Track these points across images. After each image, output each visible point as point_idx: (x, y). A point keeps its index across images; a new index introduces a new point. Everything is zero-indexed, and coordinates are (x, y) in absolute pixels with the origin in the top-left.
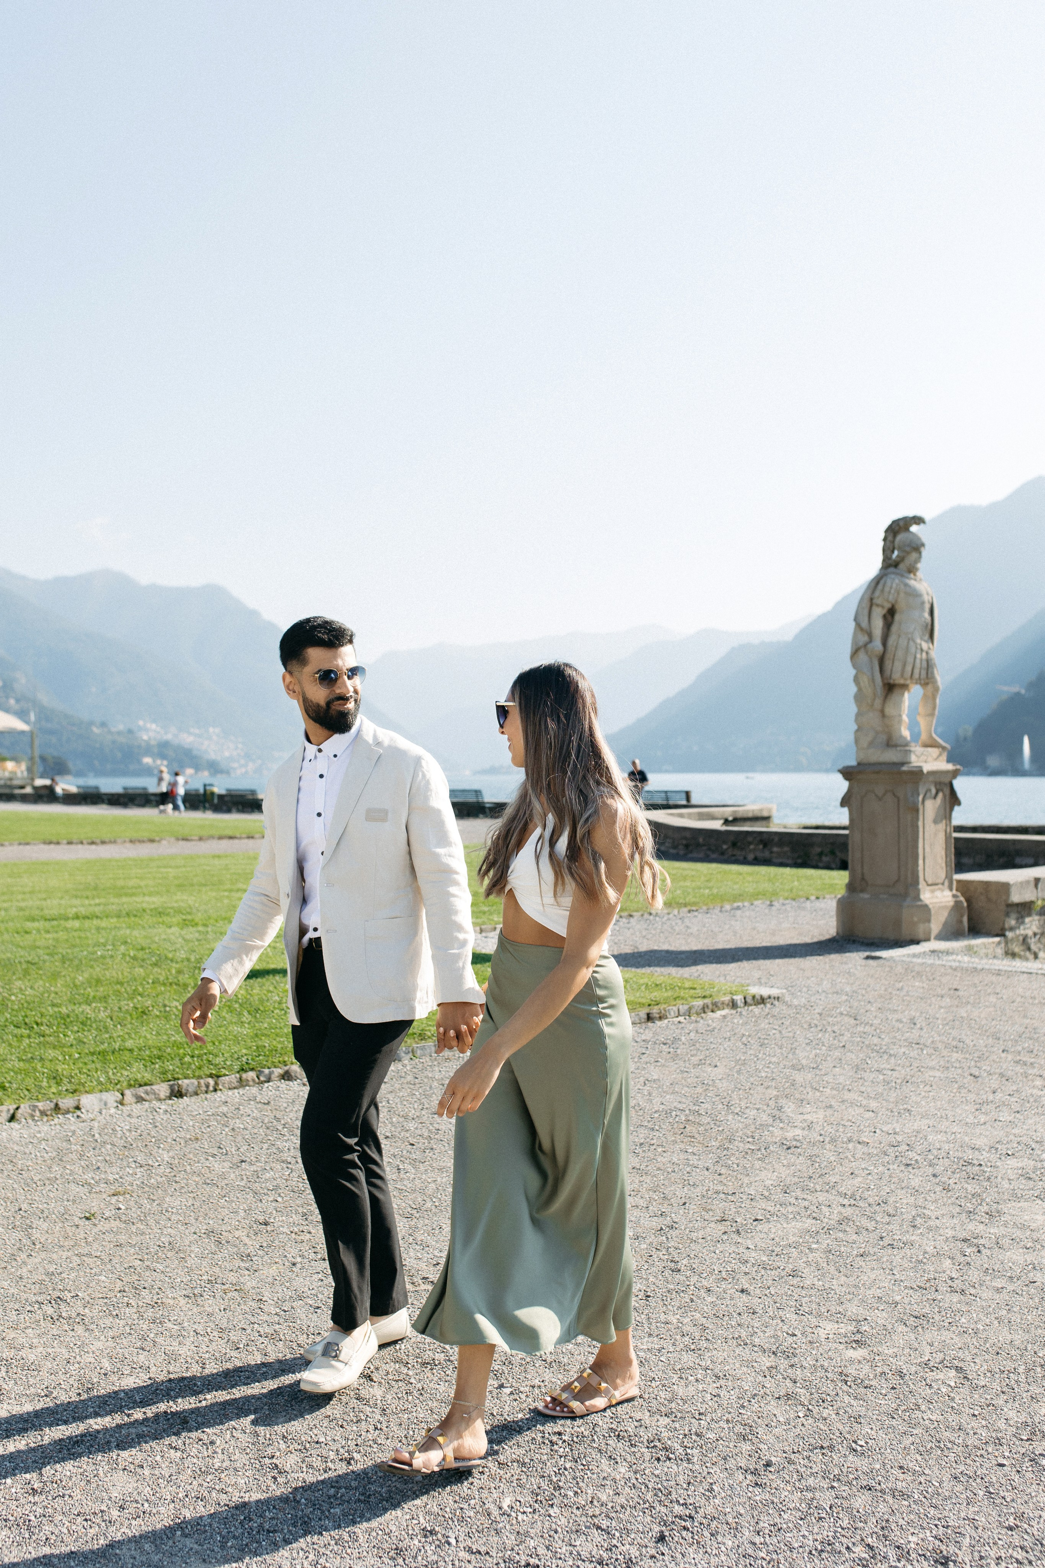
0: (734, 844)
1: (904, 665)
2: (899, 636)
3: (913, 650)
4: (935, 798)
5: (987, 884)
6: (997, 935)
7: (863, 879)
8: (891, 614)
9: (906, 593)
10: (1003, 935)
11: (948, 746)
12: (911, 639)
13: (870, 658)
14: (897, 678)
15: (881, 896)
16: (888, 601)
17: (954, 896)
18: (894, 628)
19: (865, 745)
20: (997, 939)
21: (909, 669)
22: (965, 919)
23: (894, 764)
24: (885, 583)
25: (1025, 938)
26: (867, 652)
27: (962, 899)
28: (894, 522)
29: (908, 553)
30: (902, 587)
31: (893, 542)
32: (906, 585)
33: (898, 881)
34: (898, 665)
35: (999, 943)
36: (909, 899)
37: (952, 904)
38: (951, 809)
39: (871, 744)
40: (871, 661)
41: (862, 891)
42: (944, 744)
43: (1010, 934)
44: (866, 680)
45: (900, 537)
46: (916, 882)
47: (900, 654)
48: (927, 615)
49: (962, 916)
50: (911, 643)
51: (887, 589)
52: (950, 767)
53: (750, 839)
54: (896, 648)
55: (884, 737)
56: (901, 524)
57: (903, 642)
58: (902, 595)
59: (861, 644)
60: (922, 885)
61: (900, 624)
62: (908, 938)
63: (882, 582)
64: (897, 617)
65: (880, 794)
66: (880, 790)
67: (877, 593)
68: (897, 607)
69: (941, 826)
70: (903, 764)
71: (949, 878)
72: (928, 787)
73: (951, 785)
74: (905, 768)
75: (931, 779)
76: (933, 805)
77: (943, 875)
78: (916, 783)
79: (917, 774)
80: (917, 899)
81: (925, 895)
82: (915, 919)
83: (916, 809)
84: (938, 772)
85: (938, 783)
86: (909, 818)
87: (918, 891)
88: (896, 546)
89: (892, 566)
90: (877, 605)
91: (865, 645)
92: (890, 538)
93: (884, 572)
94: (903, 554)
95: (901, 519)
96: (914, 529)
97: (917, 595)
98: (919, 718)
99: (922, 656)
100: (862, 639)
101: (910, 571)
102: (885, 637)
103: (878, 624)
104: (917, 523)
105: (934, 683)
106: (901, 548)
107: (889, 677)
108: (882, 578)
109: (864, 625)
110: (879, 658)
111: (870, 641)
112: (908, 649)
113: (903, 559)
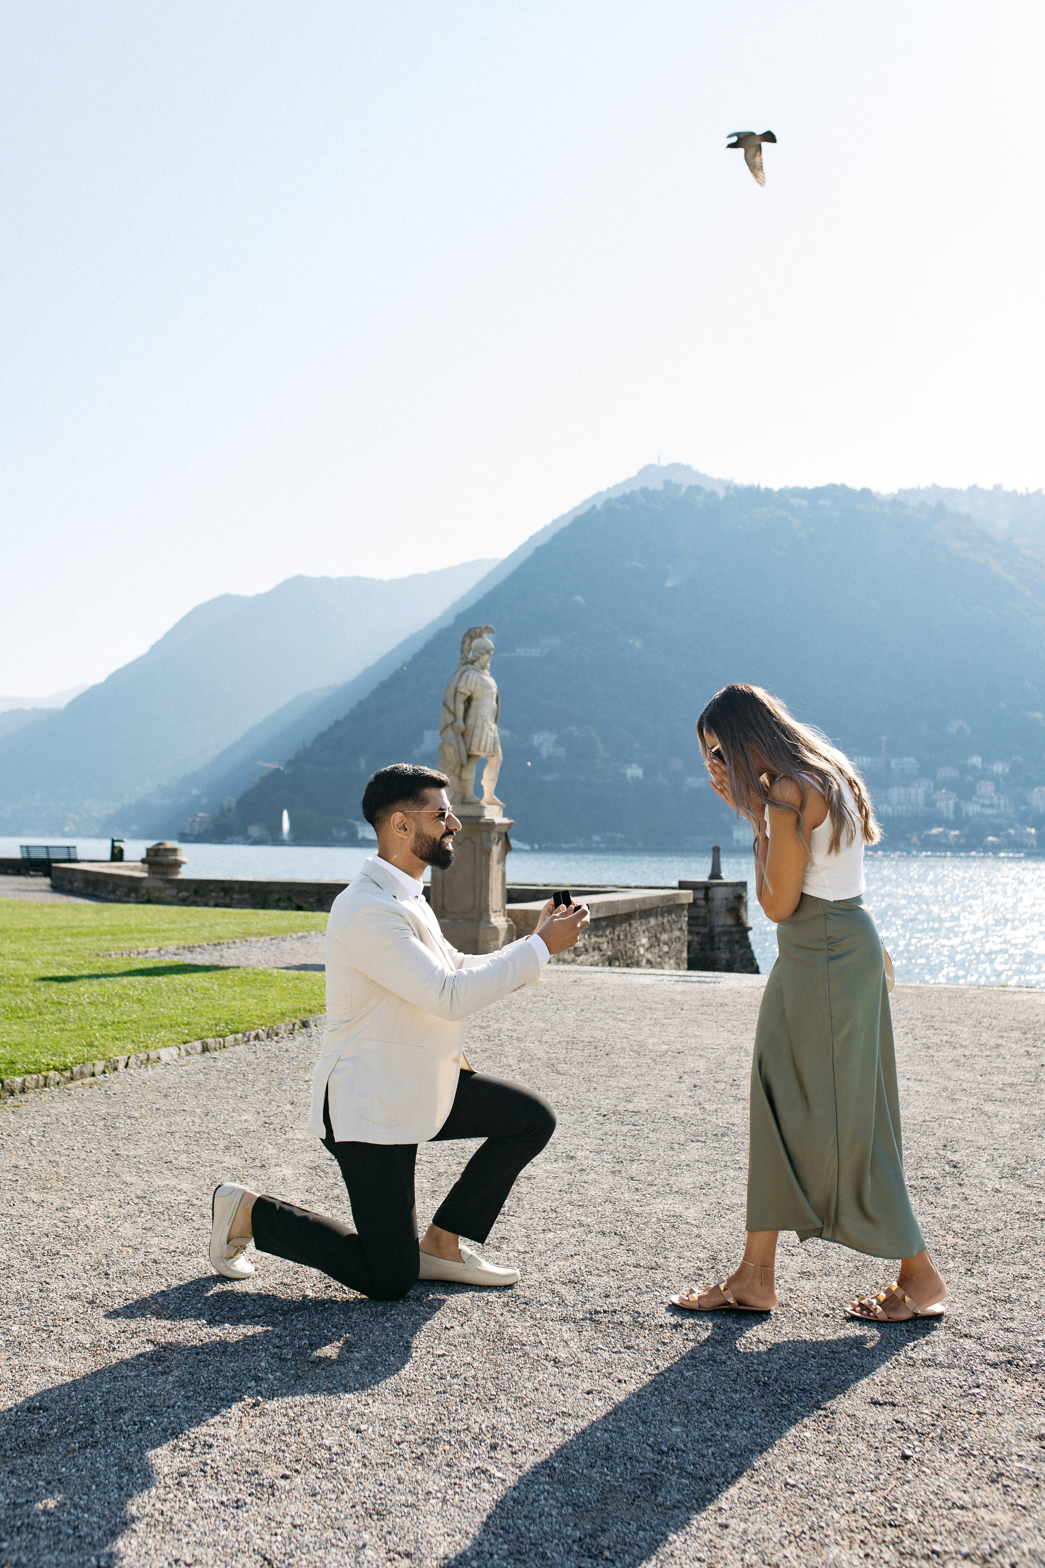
0: (196, 892)
1: (480, 741)
2: (476, 718)
3: (486, 729)
4: (497, 844)
5: (526, 912)
7: (443, 907)
8: (469, 701)
9: (482, 686)
11: (506, 805)
12: (485, 721)
13: (456, 733)
14: (474, 751)
15: (459, 921)
16: (470, 691)
17: (507, 921)
18: (472, 711)
21: (483, 743)
23: (471, 817)
24: (468, 677)
26: (454, 729)
27: (512, 923)
28: (470, 630)
29: (483, 654)
30: (480, 681)
31: (470, 645)
32: (482, 679)
33: (473, 908)
34: (476, 740)
36: (483, 924)
37: (506, 926)
38: (506, 854)
40: (457, 736)
42: (502, 803)
44: (451, 750)
45: (476, 642)
46: (487, 910)
47: (477, 732)
48: (494, 703)
50: (485, 724)
51: (469, 681)
52: (506, 821)
53: (211, 887)
54: (474, 727)
55: (459, 796)
56: (478, 631)
57: (479, 723)
58: (479, 687)
59: (449, 722)
60: (491, 912)
61: (477, 708)
63: (465, 675)
64: (474, 704)
67: (462, 684)
68: (474, 696)
69: (500, 866)
70: (481, 817)
71: (504, 907)
72: (494, 836)
73: (506, 835)
74: (482, 820)
75: (497, 829)
76: (496, 850)
77: (500, 905)
78: (489, 832)
79: (491, 825)
80: (489, 922)
81: (493, 920)
82: (488, 938)
83: (488, 853)
84: (500, 825)
85: (499, 833)
86: (484, 858)
87: (489, 917)
88: (470, 649)
89: (468, 663)
90: (461, 693)
91: (452, 724)
92: (468, 642)
93: (464, 667)
94: (478, 655)
95: (476, 628)
96: (485, 635)
97: (489, 687)
98: (483, 782)
99: (491, 734)
100: (450, 718)
101: (483, 668)
102: (465, 718)
103: (461, 708)
104: (488, 632)
105: (498, 755)
106: (475, 650)
107: (468, 749)
108: (464, 672)
109: (452, 707)
110: (463, 734)
111: (455, 721)
112: (483, 728)
113: (478, 659)
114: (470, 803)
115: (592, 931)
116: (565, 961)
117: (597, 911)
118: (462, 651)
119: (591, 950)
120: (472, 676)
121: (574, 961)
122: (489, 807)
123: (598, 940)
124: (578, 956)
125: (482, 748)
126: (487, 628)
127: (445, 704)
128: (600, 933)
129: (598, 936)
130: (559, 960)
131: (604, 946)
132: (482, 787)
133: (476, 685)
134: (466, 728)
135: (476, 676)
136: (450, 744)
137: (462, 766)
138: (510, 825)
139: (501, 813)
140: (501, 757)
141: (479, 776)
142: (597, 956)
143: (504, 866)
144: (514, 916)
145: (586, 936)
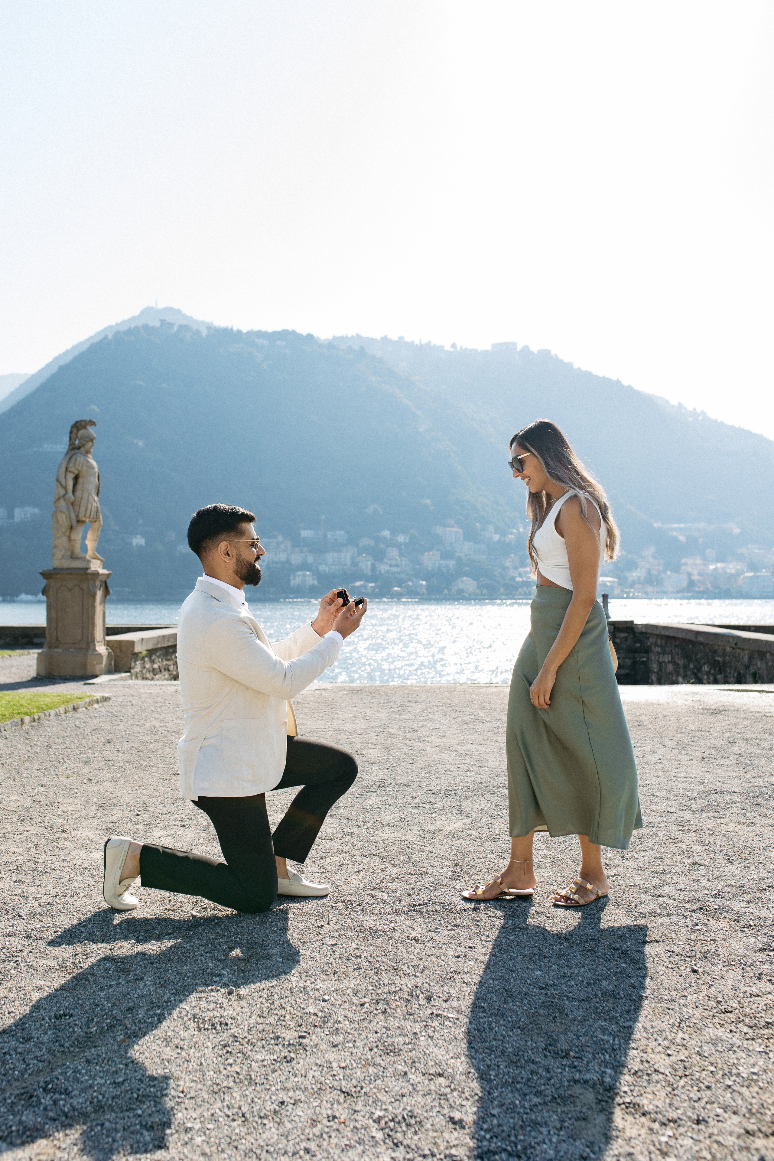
1: (86, 510)
2: (83, 491)
3: (91, 501)
4: (100, 590)
5: (120, 642)
6: (126, 672)
7: (57, 640)
8: (76, 479)
9: (87, 466)
10: (130, 672)
11: (104, 560)
12: (89, 494)
13: (67, 503)
14: (82, 517)
15: (70, 650)
16: (78, 470)
17: (107, 649)
18: (79, 486)
19: (60, 557)
20: (128, 674)
21: (88, 511)
22: (113, 663)
24: (76, 460)
25: (137, 673)
26: (65, 500)
27: (110, 650)
28: (77, 423)
29: (87, 442)
30: (85, 463)
31: (77, 434)
32: (87, 461)
33: (82, 640)
34: (83, 509)
35: (129, 676)
36: (90, 651)
37: (107, 654)
38: (105, 597)
39: (63, 557)
40: (67, 505)
41: (56, 647)
42: (101, 558)
43: (132, 671)
44: (64, 516)
45: (81, 432)
46: (94, 640)
47: (84, 502)
48: (97, 480)
49: (111, 660)
50: (90, 496)
51: (77, 462)
52: (105, 572)
54: (81, 499)
55: (69, 553)
57: (85, 495)
58: (85, 467)
59: (61, 494)
60: (96, 643)
61: (83, 484)
62: (90, 674)
63: (74, 458)
64: (80, 480)
65: (70, 588)
66: (70, 585)
67: (71, 465)
68: (81, 475)
69: (102, 607)
70: (87, 569)
71: (104, 638)
72: (98, 583)
73: (106, 582)
74: (89, 571)
75: (100, 578)
76: (99, 594)
77: (102, 636)
78: (94, 580)
79: (96, 574)
80: (95, 650)
81: (97, 648)
82: (95, 662)
83: (94, 596)
84: (103, 575)
85: (101, 581)
86: (90, 601)
87: (95, 646)
88: (77, 437)
89: (75, 448)
90: (70, 472)
91: (64, 496)
92: (75, 431)
93: (73, 452)
94: (83, 442)
95: (81, 421)
96: (88, 427)
97: (92, 467)
98: (87, 542)
99: (95, 504)
100: (62, 492)
101: (88, 452)
102: (74, 491)
103: (70, 483)
104: (91, 425)
105: (100, 521)
106: (81, 439)
107: (77, 516)
108: (72, 456)
109: (63, 483)
110: (72, 504)
111: (66, 494)
112: (88, 500)
113: (84, 445)
114: (77, 558)
115: (164, 656)
116: (147, 679)
117: (168, 641)
118: (70, 439)
119: (163, 670)
120: (80, 458)
121: (152, 679)
122: (94, 561)
123: (167, 662)
124: (155, 675)
125: (88, 515)
126: (90, 421)
127: (58, 480)
128: (169, 658)
129: (167, 660)
130: (143, 678)
131: (171, 668)
132: (86, 546)
133: (83, 465)
134: (75, 501)
135: (82, 458)
136: (62, 512)
137: (71, 528)
138: (108, 575)
139: (101, 566)
140: (102, 522)
141: (84, 538)
142: (166, 674)
143: (104, 607)
144: (111, 645)
145: (160, 660)
